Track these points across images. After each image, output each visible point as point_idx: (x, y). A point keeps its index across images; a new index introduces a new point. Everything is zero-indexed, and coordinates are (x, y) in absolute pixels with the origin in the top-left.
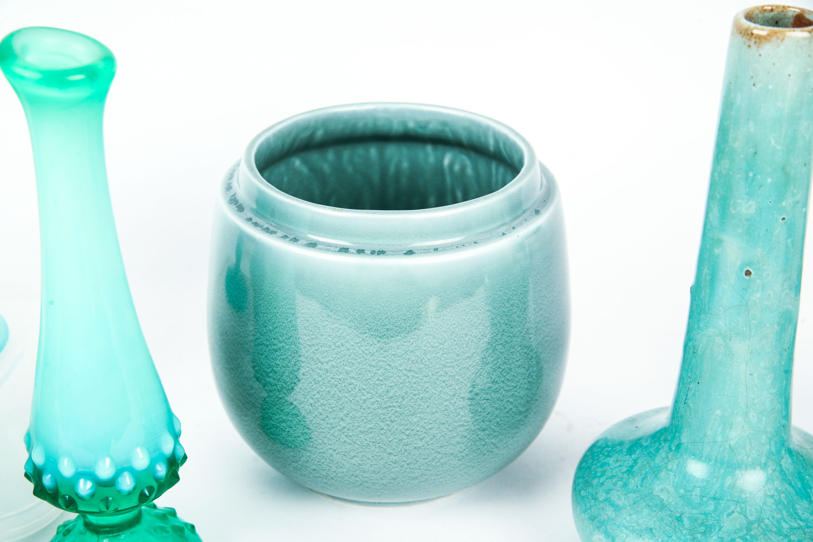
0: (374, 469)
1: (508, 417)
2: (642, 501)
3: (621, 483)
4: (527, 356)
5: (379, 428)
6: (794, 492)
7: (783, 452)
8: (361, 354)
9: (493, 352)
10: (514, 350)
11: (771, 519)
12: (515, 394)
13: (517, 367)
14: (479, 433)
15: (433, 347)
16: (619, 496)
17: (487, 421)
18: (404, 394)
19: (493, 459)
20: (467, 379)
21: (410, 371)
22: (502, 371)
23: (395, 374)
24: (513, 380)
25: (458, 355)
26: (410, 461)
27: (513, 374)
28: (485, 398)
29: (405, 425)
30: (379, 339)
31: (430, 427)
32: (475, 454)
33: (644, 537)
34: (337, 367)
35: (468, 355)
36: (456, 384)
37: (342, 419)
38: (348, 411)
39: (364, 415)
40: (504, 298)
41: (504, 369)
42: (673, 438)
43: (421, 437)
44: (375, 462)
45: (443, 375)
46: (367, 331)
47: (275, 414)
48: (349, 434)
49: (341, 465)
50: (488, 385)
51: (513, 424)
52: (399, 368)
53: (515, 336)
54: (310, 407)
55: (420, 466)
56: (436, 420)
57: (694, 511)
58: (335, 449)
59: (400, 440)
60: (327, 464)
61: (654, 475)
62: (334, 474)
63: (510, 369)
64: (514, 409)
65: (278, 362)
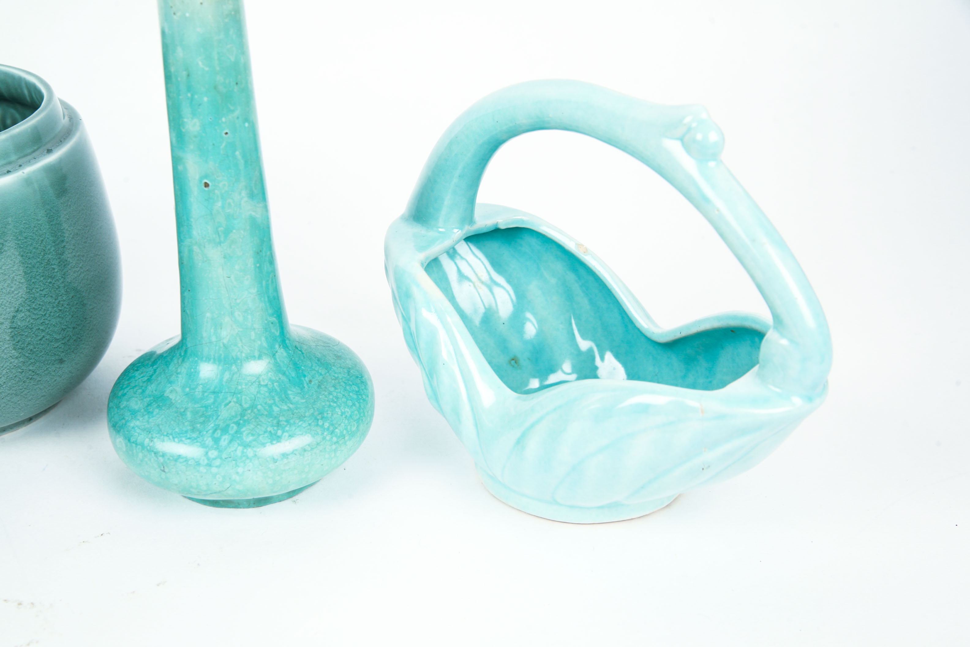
1: (42, 345)
2: (154, 403)
3: (140, 391)
4: (53, 285)
6: (288, 380)
7: (277, 346)
9: (12, 282)
10: (36, 280)
11: (264, 405)
12: (45, 322)
13: (43, 296)
14: (13, 360)
16: (136, 402)
17: (19, 349)
19: (37, 387)
22: (26, 300)
24: (40, 309)
27: (39, 303)
28: (12, 327)
32: (14, 382)
40: (16, 231)
42: (183, 344)
51: (50, 351)
53: (34, 267)
57: (196, 406)
61: (167, 380)
64: (48, 337)
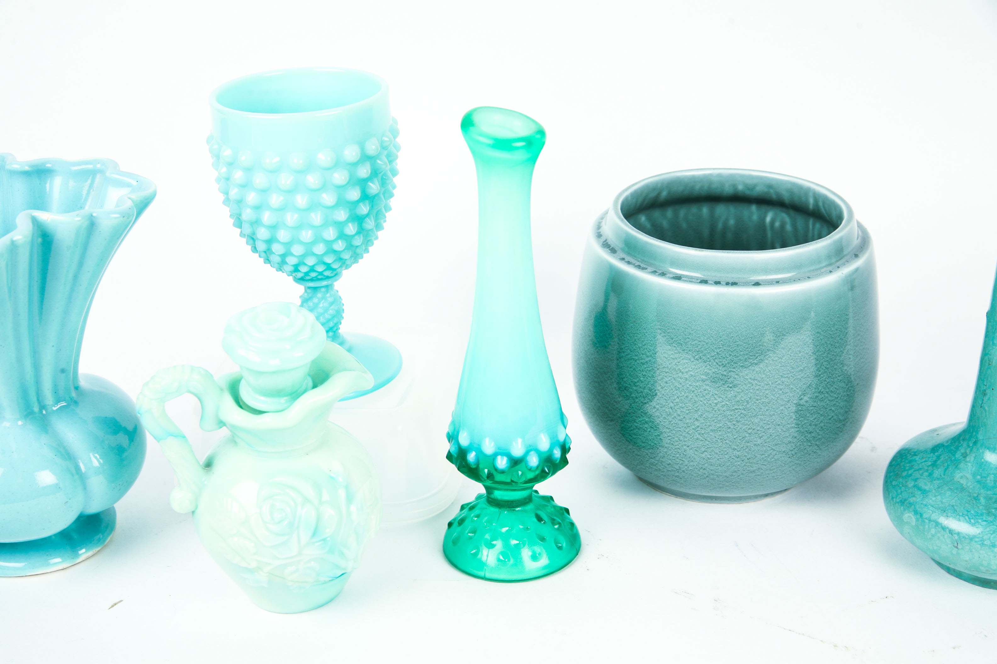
0: (720, 462)
2: (945, 486)
5: (727, 427)
8: (715, 365)
15: (773, 360)
16: (925, 483)
18: (749, 399)
20: (799, 389)
21: (754, 380)
23: (742, 382)
25: (793, 368)
26: (750, 456)
29: (748, 425)
30: (730, 353)
31: (768, 427)
33: (947, 512)
34: (695, 376)
35: (801, 368)
36: (791, 392)
37: (697, 420)
38: (702, 413)
39: (715, 416)
40: (831, 323)
41: (828, 382)
42: (971, 436)
43: (761, 435)
44: (721, 456)
45: (780, 384)
46: (721, 346)
47: (639, 417)
48: (702, 432)
49: (692, 459)
50: (816, 394)
51: (834, 430)
52: (745, 377)
54: (670, 410)
55: (758, 461)
56: (773, 422)
58: (689, 445)
59: (743, 438)
60: (681, 458)
61: (954, 467)
62: (686, 467)
63: (834, 383)
65: (644, 373)
